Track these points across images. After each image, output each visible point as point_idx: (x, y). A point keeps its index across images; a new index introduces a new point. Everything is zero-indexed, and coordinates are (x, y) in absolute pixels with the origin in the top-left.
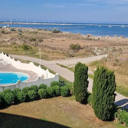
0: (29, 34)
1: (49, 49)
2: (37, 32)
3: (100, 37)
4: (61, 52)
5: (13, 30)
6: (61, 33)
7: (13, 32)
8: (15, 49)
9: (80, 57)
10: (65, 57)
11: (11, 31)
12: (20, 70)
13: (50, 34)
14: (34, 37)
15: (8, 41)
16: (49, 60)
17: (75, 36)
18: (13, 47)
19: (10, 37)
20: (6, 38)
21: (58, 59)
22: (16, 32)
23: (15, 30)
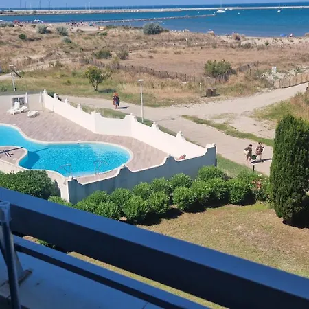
0: (86, 39)
1: (151, 78)
2: (105, 34)
3: (270, 40)
4: (184, 83)
5: (44, 31)
6: (167, 34)
7: (45, 35)
8: (64, 80)
9: (235, 96)
10: (198, 96)
11: (40, 32)
12: (101, 136)
13: (139, 38)
14: (103, 45)
15: (42, 60)
16: (159, 106)
17: (203, 41)
18: (58, 76)
19: (44, 50)
20: (33, 51)
21: (180, 102)
22: (53, 35)
23: (49, 32)
